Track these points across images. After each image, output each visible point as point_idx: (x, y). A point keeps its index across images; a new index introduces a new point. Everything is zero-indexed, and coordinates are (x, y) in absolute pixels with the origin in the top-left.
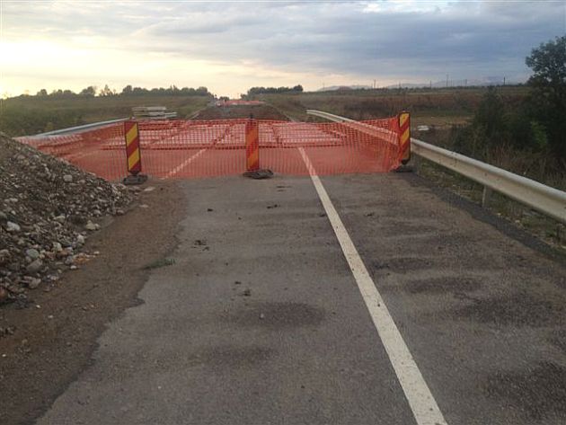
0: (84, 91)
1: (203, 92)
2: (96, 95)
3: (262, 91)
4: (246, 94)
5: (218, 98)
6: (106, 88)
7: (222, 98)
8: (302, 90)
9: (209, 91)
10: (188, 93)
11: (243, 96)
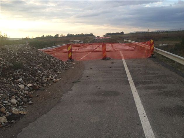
0: (55, 36)
1: (91, 35)
2: (59, 37)
3: (110, 34)
4: (105, 35)
5: (96, 36)
6: (62, 35)
7: (97, 37)
8: (123, 33)
9: (93, 34)
10: (87, 35)
11: (104, 36)
